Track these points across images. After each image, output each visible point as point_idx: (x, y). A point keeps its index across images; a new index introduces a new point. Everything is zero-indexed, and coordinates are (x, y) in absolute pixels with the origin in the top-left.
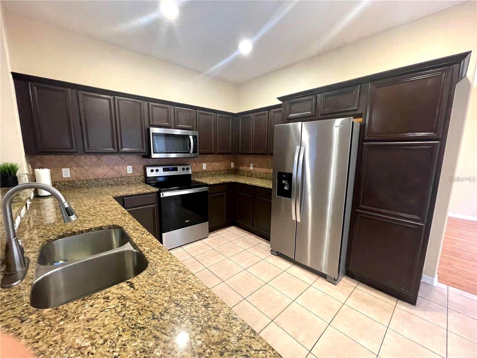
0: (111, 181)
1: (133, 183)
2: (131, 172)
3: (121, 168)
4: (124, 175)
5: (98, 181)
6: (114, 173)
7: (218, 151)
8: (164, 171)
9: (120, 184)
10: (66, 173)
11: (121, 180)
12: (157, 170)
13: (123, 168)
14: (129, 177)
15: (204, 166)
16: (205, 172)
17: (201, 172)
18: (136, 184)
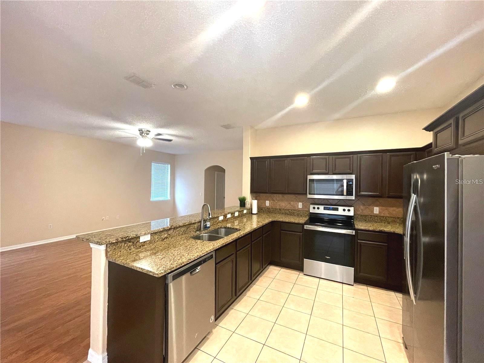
0: (288, 211)
1: (302, 215)
2: (301, 207)
3: (295, 203)
4: (297, 208)
5: (280, 210)
6: (290, 206)
7: (388, 195)
8: (324, 210)
9: (293, 215)
10: (268, 203)
11: (294, 212)
12: (318, 208)
13: (296, 203)
14: (299, 210)
15: (376, 210)
16: (377, 216)
17: (371, 216)
18: (303, 216)
